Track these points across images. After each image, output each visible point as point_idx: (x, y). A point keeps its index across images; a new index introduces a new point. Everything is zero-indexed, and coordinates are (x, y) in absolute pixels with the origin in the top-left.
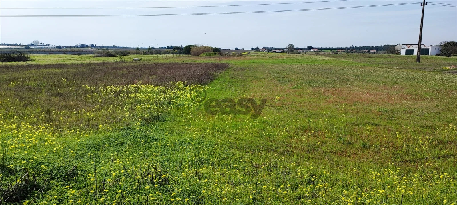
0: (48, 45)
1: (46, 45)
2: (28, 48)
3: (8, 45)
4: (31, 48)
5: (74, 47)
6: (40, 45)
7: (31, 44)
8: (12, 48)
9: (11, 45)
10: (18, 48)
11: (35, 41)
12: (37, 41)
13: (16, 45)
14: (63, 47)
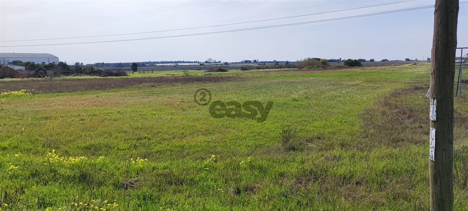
0: (220, 62)
1: (218, 62)
2: (203, 65)
3: (190, 62)
4: (205, 65)
5: (240, 63)
6: (213, 62)
7: (206, 61)
8: (191, 65)
9: (192, 62)
10: (195, 65)
11: (209, 59)
12: (211, 59)
13: (196, 62)
14: (230, 64)
